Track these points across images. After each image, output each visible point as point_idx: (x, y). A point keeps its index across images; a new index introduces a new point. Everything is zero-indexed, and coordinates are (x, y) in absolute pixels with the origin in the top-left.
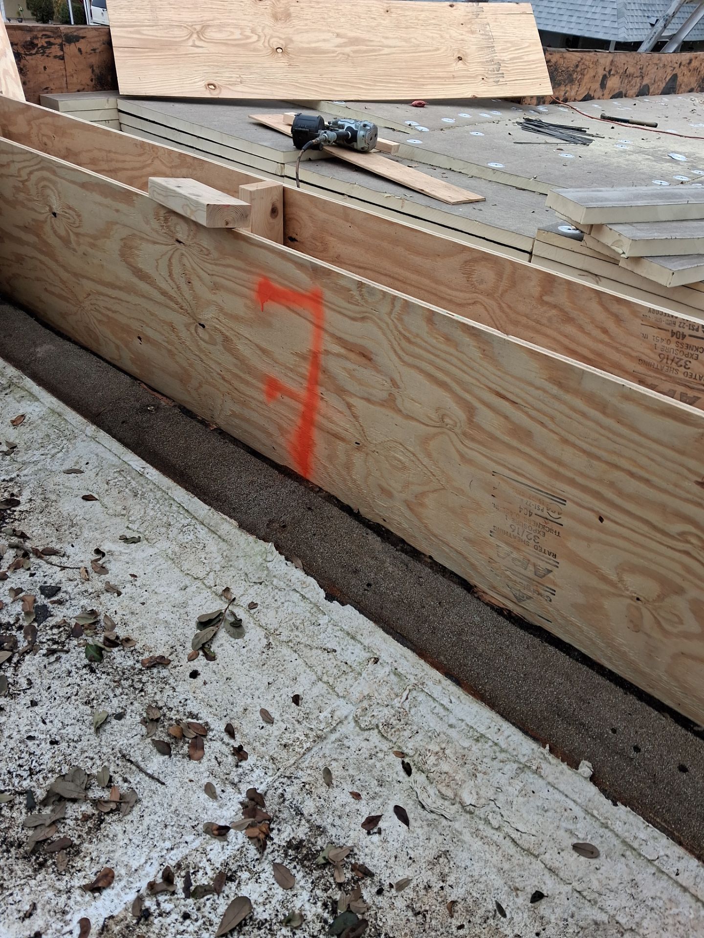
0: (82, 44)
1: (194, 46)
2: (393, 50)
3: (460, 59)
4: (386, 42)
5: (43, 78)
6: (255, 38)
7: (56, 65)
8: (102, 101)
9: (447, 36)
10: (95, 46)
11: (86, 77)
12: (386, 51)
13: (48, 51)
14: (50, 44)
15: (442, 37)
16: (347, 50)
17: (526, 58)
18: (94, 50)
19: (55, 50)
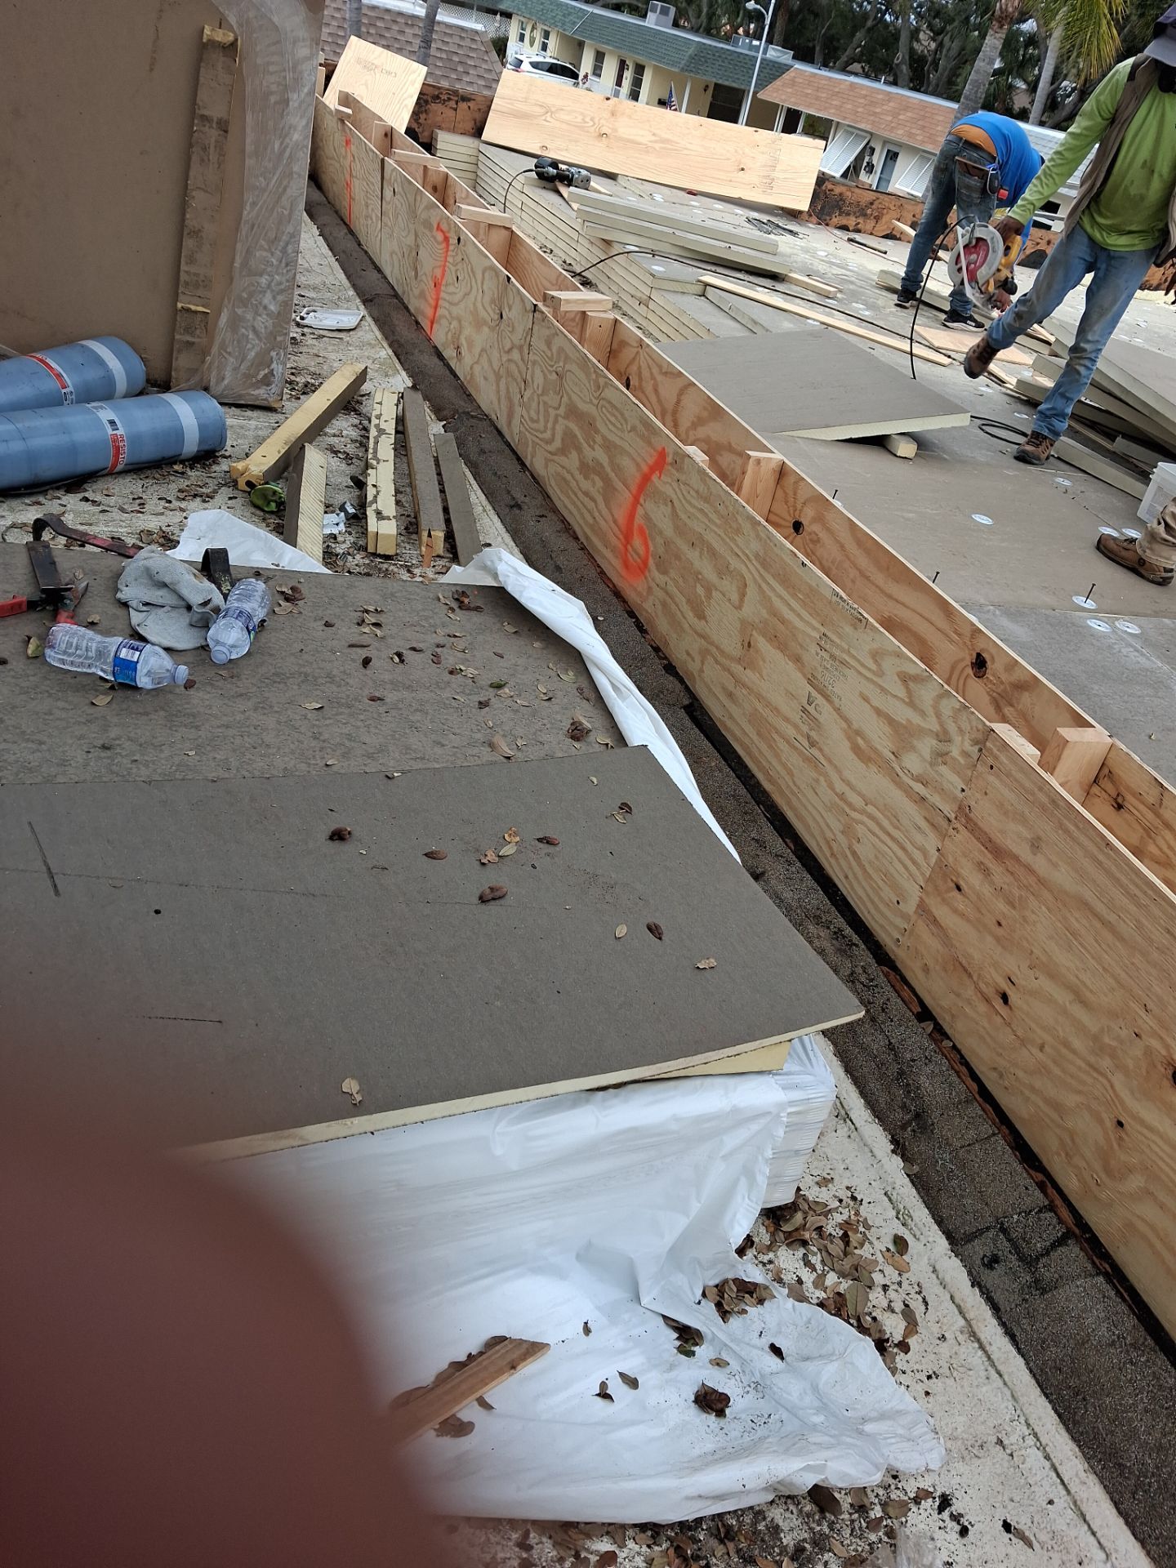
0: (471, 104)
1: (545, 120)
2: (692, 153)
3: (743, 169)
4: (689, 146)
5: (439, 119)
6: (592, 123)
7: (452, 113)
8: (470, 142)
9: (741, 152)
10: (481, 107)
11: (469, 126)
12: (686, 152)
13: (447, 103)
14: (449, 99)
15: (736, 151)
16: (657, 146)
17: (798, 180)
18: (479, 110)
19: (452, 104)
